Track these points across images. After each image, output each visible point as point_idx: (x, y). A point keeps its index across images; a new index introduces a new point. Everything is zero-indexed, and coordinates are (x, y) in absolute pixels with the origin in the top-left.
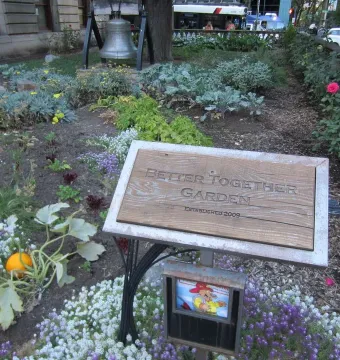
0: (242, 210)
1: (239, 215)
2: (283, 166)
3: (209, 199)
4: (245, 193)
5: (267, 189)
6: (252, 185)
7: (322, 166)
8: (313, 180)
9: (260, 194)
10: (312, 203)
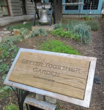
0: (56, 79)
1: (54, 81)
2: (76, 60)
3: (43, 73)
4: (58, 71)
5: (68, 70)
6: (62, 68)
7: (93, 61)
8: (88, 67)
9: (64, 72)
10: (86, 77)
